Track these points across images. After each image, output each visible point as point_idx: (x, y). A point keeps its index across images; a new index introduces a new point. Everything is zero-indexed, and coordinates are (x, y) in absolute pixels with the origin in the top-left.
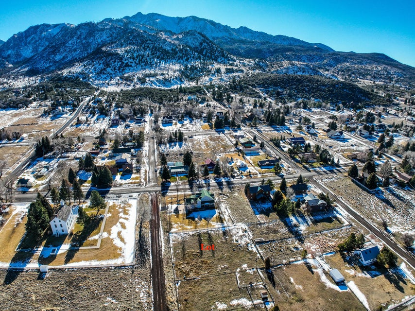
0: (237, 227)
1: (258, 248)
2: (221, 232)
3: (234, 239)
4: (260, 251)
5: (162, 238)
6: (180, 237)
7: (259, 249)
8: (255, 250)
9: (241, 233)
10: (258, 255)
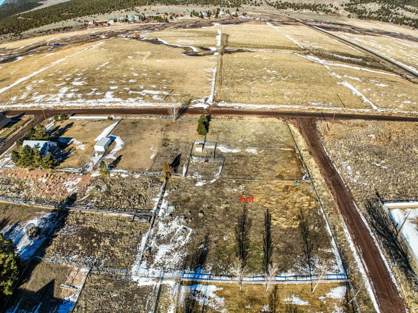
0: (158, 273)
1: (155, 208)
2: (209, 267)
3: (188, 238)
4: (157, 200)
5: (360, 265)
6: (318, 266)
7: (156, 204)
8: (164, 205)
9: (163, 250)
10: (166, 194)
